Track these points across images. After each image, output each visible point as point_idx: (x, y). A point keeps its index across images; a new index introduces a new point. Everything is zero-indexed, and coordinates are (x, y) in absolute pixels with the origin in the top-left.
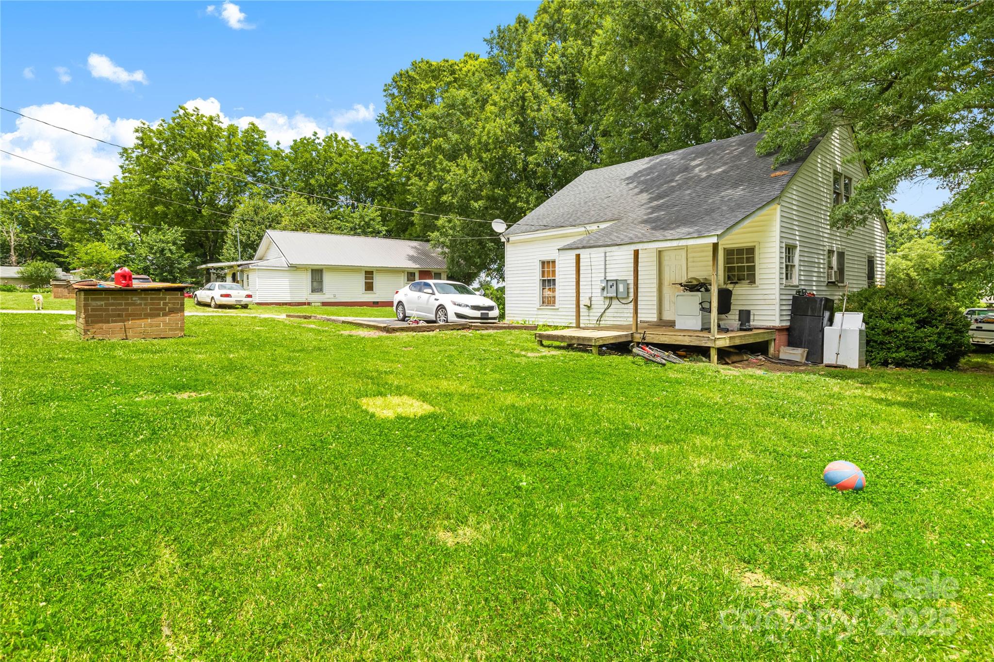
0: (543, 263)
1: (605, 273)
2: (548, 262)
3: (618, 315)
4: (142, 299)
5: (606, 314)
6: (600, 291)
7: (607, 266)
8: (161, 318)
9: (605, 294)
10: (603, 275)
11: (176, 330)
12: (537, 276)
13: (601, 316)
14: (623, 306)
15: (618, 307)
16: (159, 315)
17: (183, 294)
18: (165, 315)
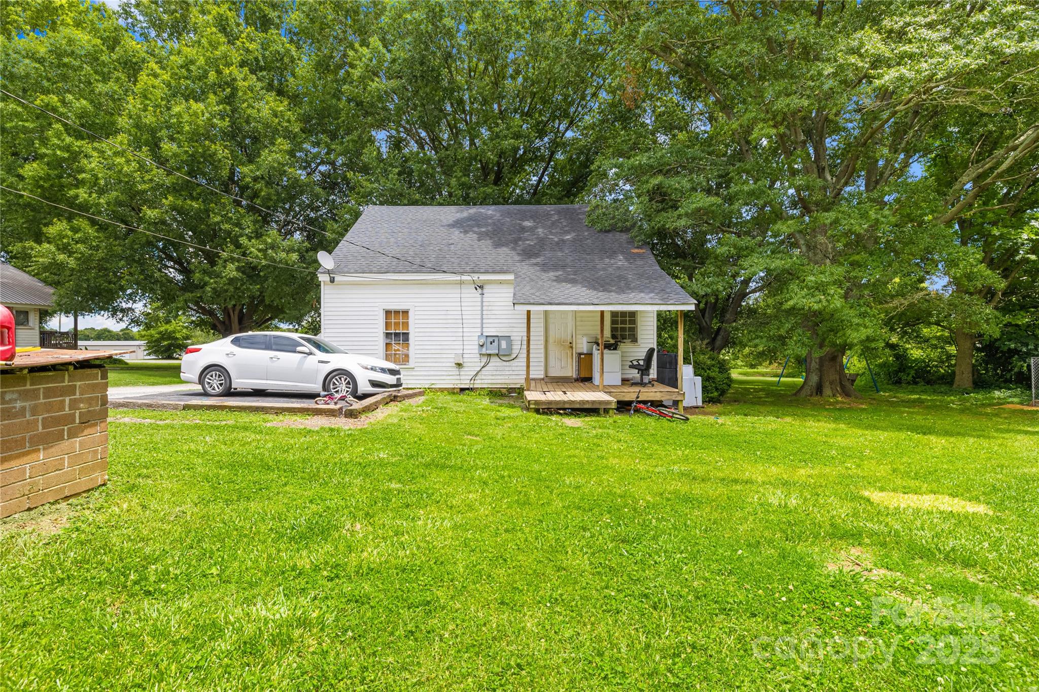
0: (388, 313)
1: (482, 328)
2: (397, 312)
3: (498, 373)
4: (25, 395)
5: (483, 372)
6: (477, 347)
7: (484, 321)
8: (65, 445)
9: (484, 351)
10: (479, 330)
11: (93, 469)
12: (380, 329)
13: (476, 375)
14: (505, 363)
15: (498, 364)
16: (60, 437)
17: (104, 377)
18: (72, 434)
